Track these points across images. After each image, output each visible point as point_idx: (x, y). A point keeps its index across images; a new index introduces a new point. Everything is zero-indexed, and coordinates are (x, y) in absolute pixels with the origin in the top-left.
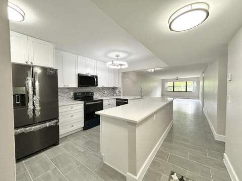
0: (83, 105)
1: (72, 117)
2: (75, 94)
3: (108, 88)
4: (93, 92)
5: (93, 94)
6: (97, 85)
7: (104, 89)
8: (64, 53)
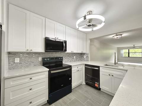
0: (47, 73)
1: (31, 91)
2: (43, 59)
3: (77, 53)
4: (62, 57)
5: (62, 60)
6: (66, 50)
7: (73, 54)
8: (28, 13)
